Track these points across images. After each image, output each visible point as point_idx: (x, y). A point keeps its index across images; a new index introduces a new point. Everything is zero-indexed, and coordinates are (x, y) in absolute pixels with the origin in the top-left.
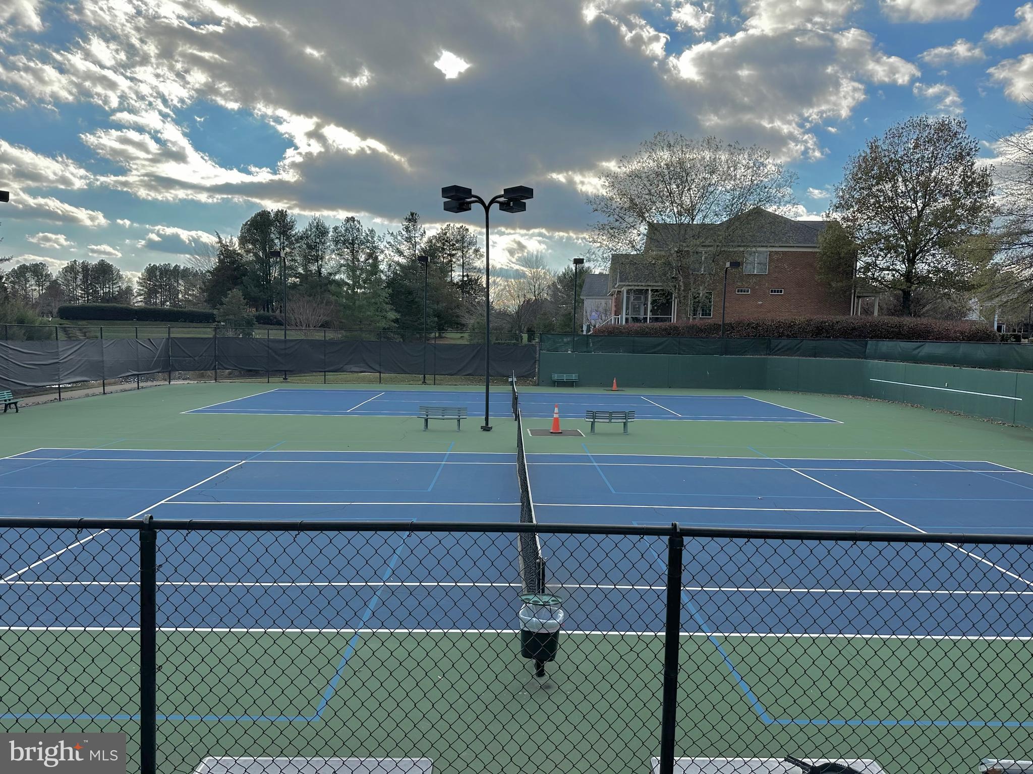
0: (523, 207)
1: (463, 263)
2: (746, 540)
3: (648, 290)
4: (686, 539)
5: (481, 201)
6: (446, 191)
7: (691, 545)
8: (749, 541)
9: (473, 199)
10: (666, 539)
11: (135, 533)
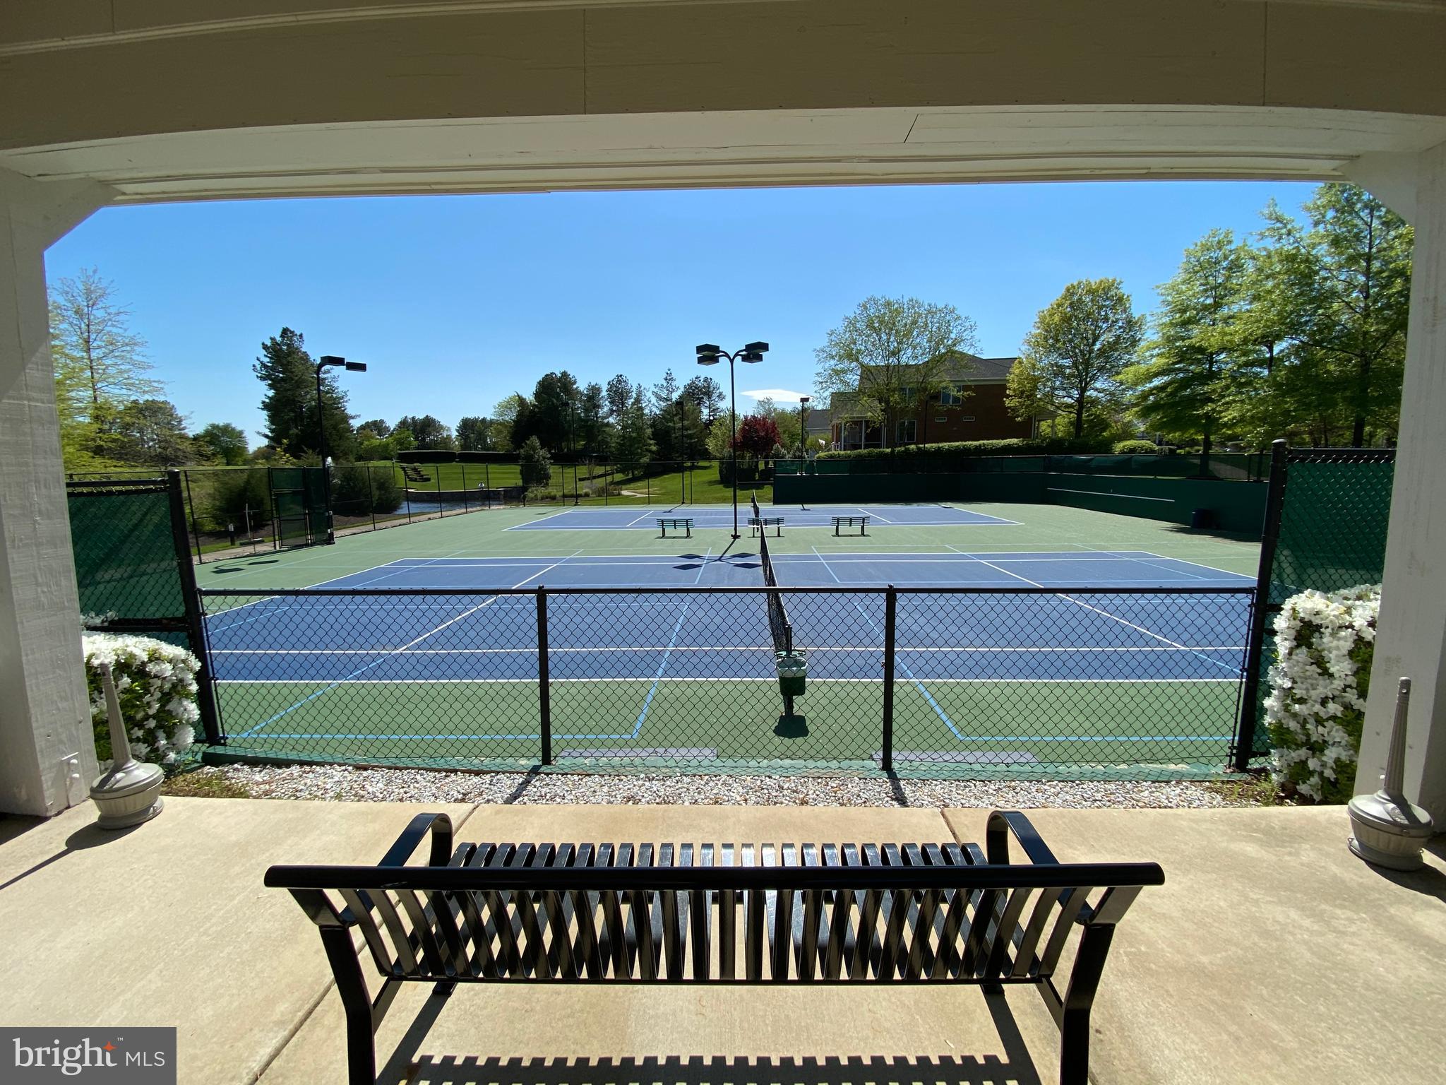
0: (760, 358)
1: (709, 405)
3: (862, 421)
4: (898, 595)
5: (727, 355)
6: (700, 349)
7: (901, 600)
9: (721, 354)
10: (884, 595)
11: (533, 597)
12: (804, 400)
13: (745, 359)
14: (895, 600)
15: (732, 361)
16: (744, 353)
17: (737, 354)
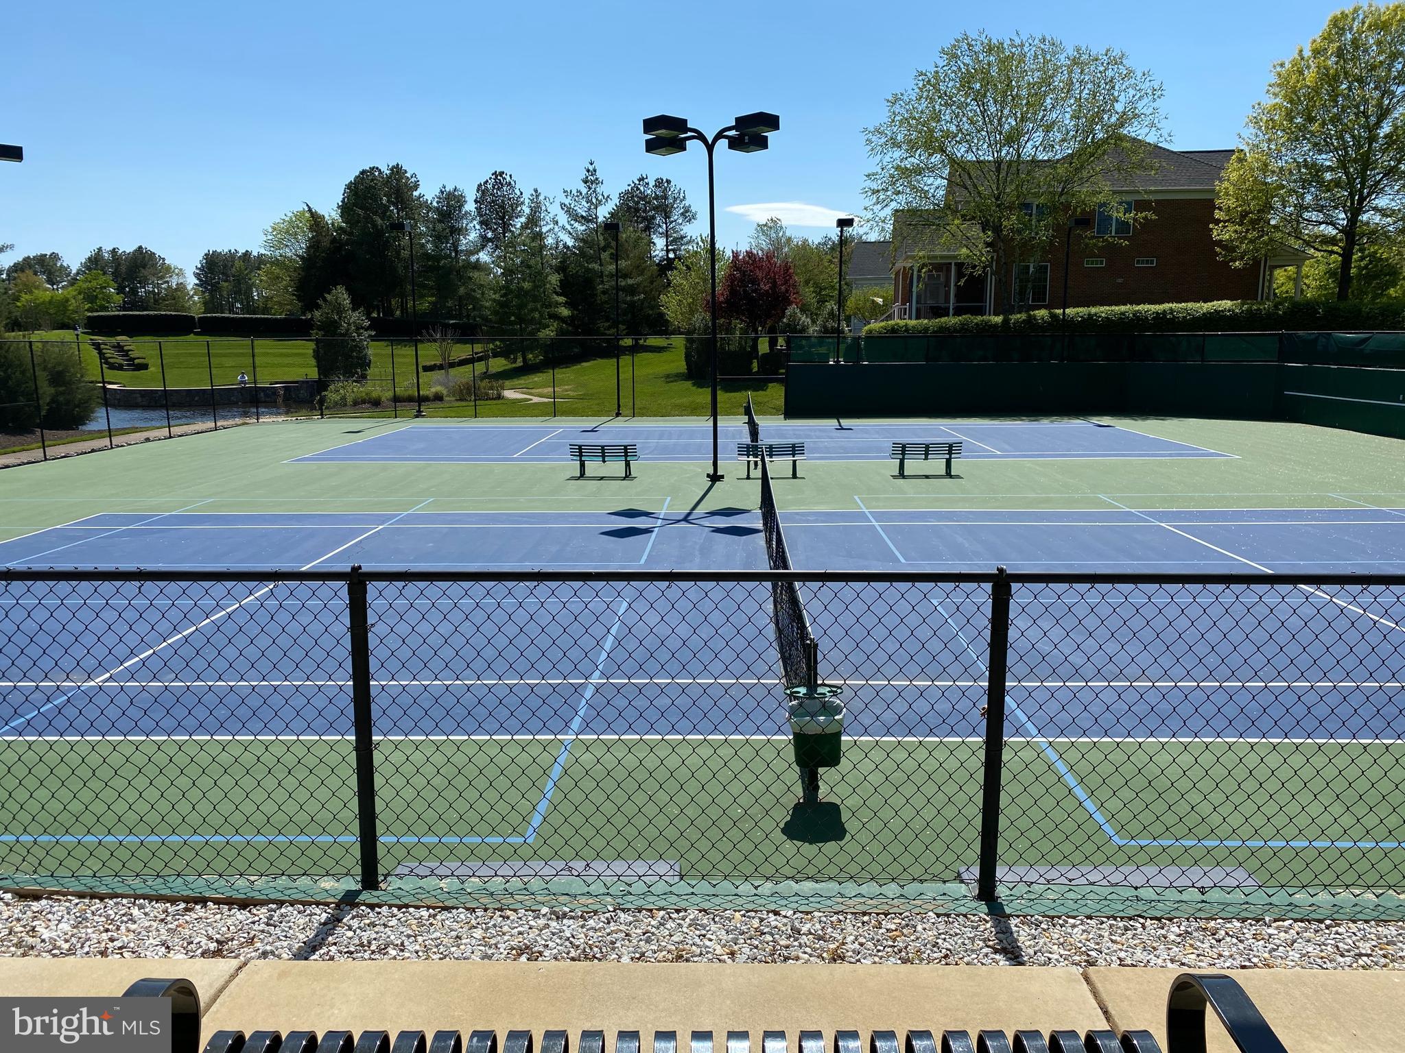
0: (763, 144)
1: (667, 231)
2: (1089, 585)
3: (950, 264)
4: (1015, 586)
5: (700, 137)
6: (650, 125)
7: (1020, 595)
8: (1093, 587)
9: (690, 134)
10: (988, 587)
11: (342, 587)
12: (844, 223)
13: (735, 144)
14: (1009, 594)
15: (710, 148)
16: (732, 133)
17: (719, 136)
